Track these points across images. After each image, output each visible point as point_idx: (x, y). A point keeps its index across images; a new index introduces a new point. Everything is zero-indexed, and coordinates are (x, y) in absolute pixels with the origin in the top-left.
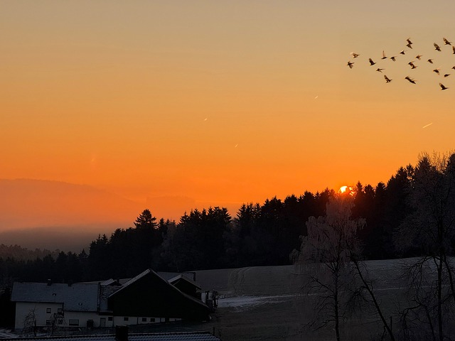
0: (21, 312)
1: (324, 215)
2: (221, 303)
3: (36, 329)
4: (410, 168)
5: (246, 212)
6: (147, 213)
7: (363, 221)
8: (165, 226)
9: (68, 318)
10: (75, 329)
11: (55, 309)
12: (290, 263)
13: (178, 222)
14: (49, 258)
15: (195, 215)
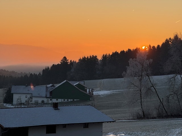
0: (16, 97)
1: (136, 58)
2: (95, 93)
3: (21, 104)
4: (170, 39)
5: (105, 57)
6: (65, 58)
7: (151, 60)
8: (72, 63)
9: (34, 99)
10: (37, 104)
11: (29, 96)
12: (122, 77)
13: (77, 61)
14: (26, 76)
15: (84, 59)
